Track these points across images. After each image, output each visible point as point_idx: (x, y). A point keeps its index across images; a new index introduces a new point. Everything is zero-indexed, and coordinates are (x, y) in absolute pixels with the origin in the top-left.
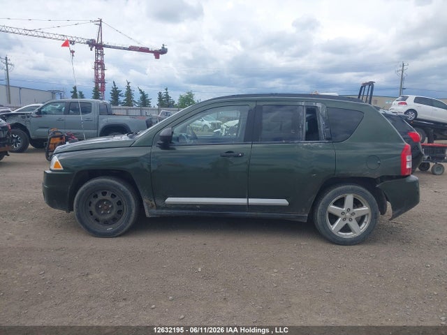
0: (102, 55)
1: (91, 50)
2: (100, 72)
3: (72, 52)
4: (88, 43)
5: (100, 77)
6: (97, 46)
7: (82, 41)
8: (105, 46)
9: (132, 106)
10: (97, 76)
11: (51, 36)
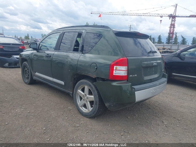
0: (175, 21)
1: (170, 19)
2: (172, 29)
3: (161, 21)
4: (169, 16)
5: (172, 31)
6: (173, 17)
7: (166, 16)
8: (177, 17)
9: (177, 44)
10: (170, 31)
11: (153, 15)
